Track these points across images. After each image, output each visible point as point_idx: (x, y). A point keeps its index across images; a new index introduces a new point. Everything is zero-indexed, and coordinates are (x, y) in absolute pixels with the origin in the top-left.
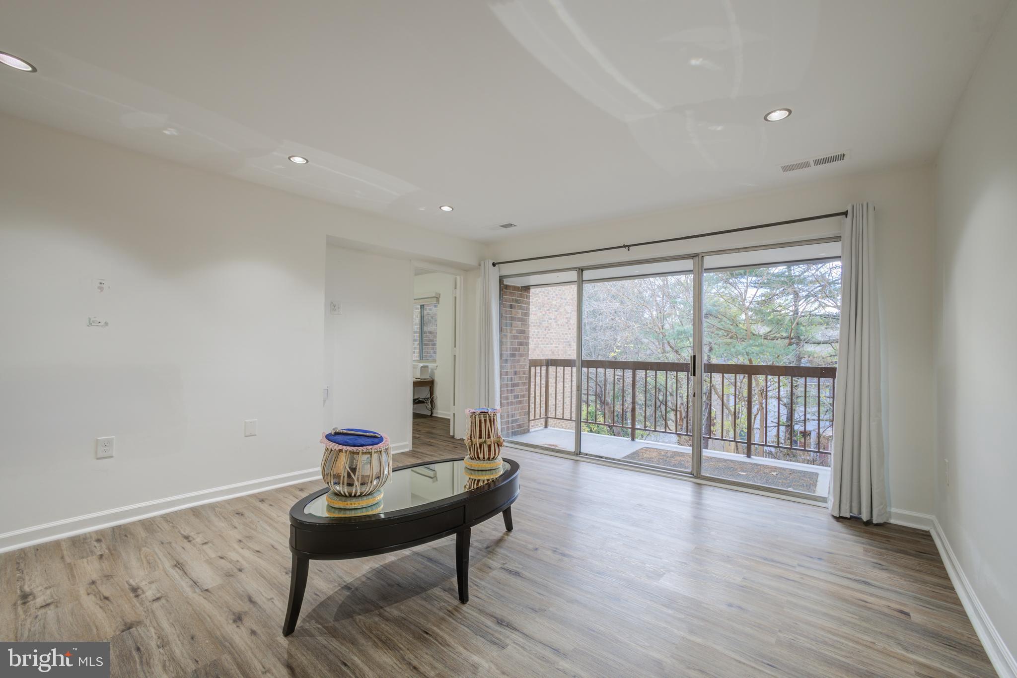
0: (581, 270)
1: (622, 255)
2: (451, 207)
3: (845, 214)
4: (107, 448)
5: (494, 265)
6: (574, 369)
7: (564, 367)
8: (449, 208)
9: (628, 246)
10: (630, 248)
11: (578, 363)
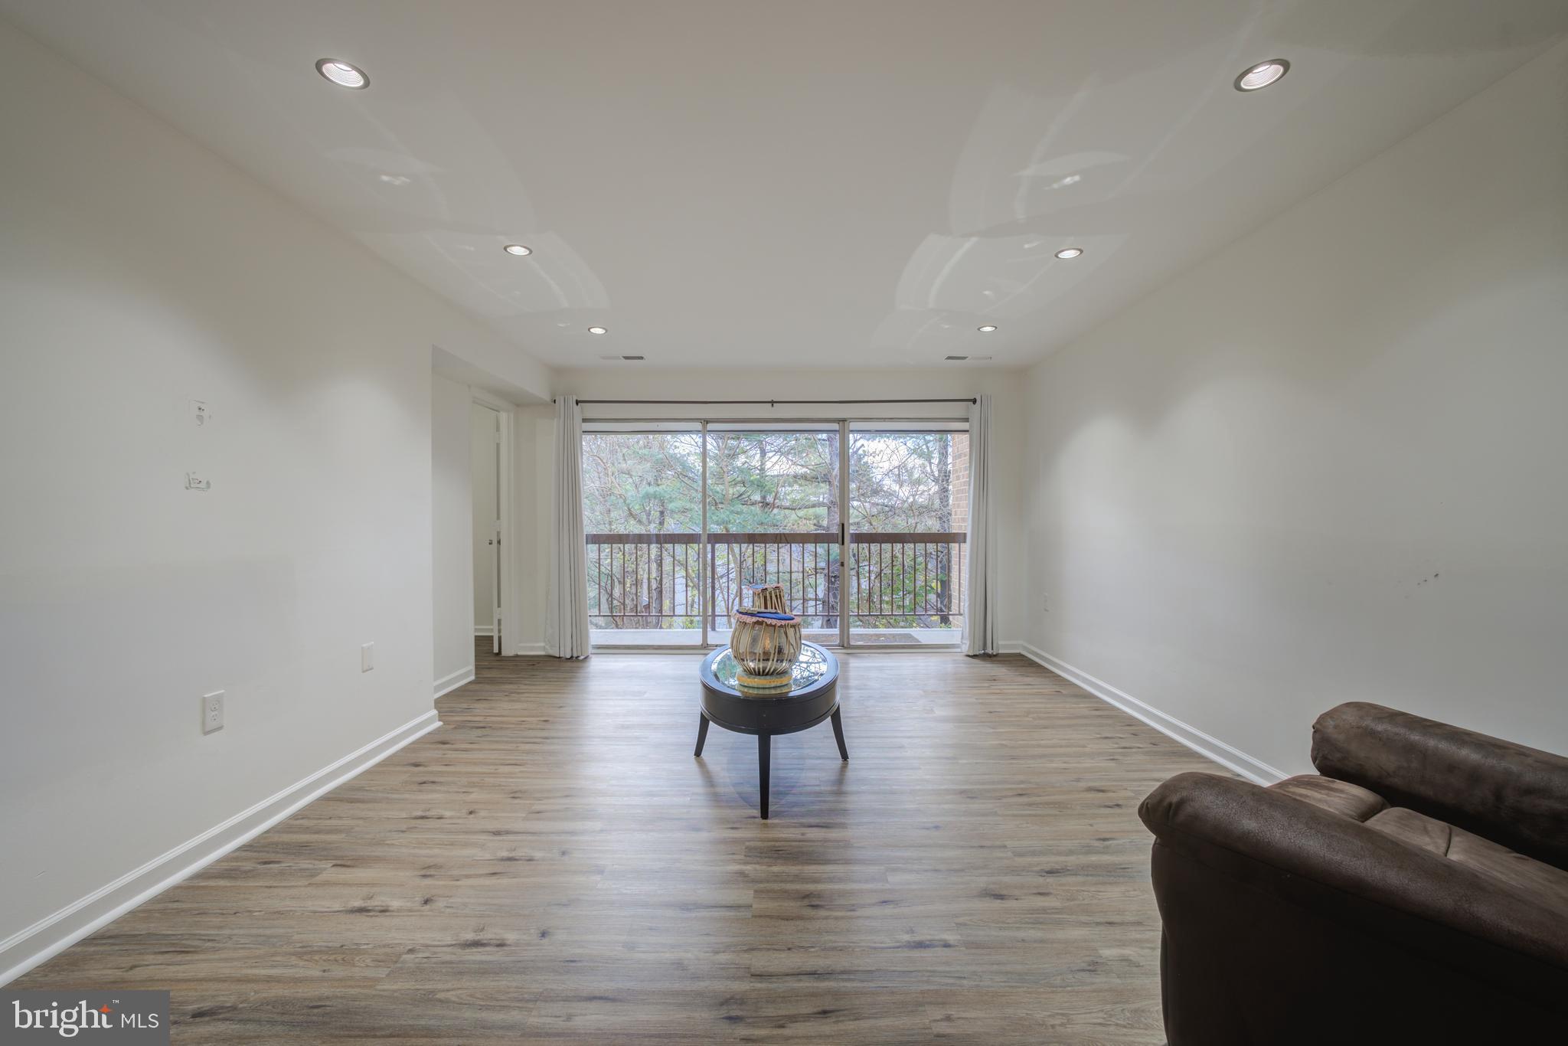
0: (707, 421)
1: (765, 411)
2: (604, 329)
3: (974, 401)
4: (216, 712)
5: (577, 402)
6: (701, 545)
7: (674, 544)
8: (601, 330)
9: (772, 403)
10: (775, 404)
11: (704, 538)
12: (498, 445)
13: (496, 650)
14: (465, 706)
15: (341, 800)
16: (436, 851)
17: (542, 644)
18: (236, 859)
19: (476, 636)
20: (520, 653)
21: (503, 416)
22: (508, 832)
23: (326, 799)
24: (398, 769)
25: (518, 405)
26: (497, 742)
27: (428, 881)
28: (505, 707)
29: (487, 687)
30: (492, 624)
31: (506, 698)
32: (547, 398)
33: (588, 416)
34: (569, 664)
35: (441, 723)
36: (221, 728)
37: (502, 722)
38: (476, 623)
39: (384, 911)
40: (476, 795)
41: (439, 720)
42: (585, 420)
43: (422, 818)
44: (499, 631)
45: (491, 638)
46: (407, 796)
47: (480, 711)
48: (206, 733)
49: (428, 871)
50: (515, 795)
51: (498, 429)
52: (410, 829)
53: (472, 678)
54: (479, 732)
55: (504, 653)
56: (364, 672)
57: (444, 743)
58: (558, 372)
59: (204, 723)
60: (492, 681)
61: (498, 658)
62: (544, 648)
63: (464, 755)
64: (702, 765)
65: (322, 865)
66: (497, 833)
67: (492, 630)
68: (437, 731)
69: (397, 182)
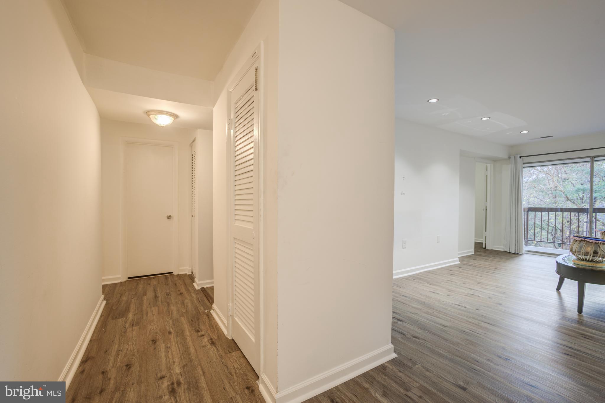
12: (487, 176)
13: (484, 247)
14: (469, 260)
15: (430, 273)
16: (452, 288)
17: (503, 247)
18: (408, 277)
19: (475, 242)
20: (493, 249)
21: (489, 165)
22: (473, 290)
23: (427, 272)
24: (445, 270)
25: (495, 161)
26: (477, 270)
27: (449, 292)
28: (482, 262)
29: (477, 256)
30: (483, 238)
31: (484, 261)
32: (506, 157)
33: (525, 162)
34: (513, 255)
35: (460, 263)
36: (405, 248)
37: (480, 266)
38: (475, 237)
39: (438, 294)
40: (466, 280)
41: (459, 261)
42: (524, 164)
43: (450, 281)
44: (485, 241)
45: (482, 243)
46: (447, 276)
47: (473, 262)
48: (403, 248)
49: (449, 290)
50: (478, 283)
51: (487, 170)
52: (447, 282)
53: (473, 253)
54: (472, 267)
55: (487, 248)
56: (437, 242)
57: (460, 267)
58: (512, 147)
59: (403, 246)
60: (480, 255)
61: (484, 249)
62: (503, 249)
63: (465, 271)
64: (559, 294)
65: (425, 283)
66: (471, 289)
67: (482, 241)
68: (459, 264)
69: (447, 114)
